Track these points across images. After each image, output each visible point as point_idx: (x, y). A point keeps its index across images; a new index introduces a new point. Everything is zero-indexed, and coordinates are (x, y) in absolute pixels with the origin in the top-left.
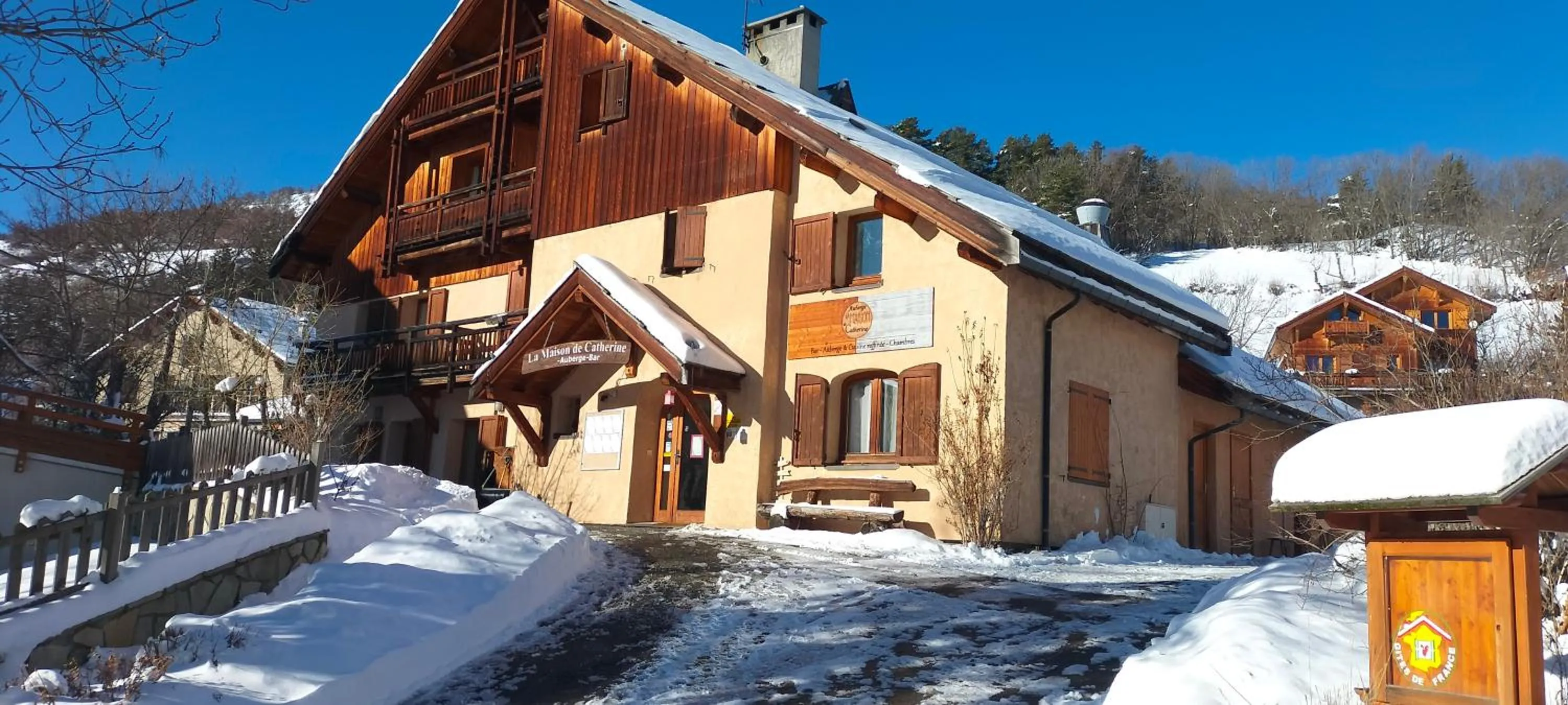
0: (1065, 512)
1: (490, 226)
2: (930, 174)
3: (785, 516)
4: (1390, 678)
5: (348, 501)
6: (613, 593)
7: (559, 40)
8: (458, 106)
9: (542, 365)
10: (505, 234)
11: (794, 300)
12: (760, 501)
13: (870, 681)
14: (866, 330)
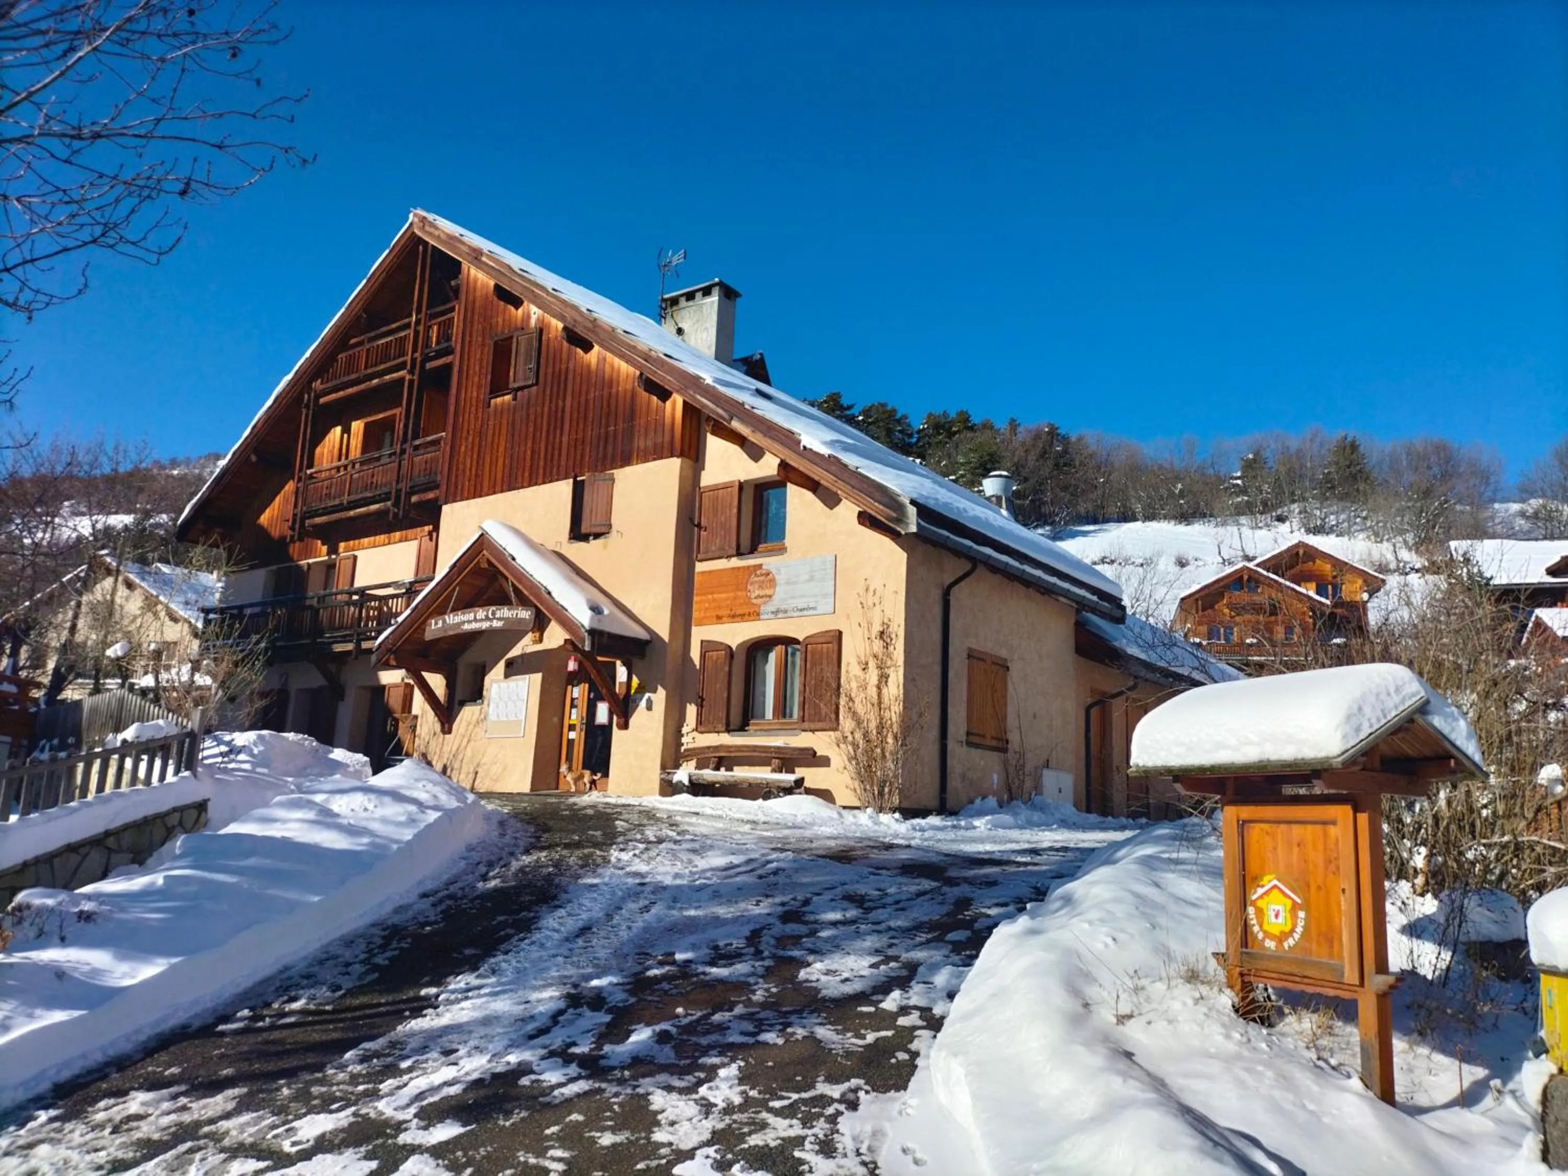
0: (963, 777)
1: (399, 491)
2: (832, 444)
3: (686, 782)
4: (1245, 944)
5: (233, 770)
6: (502, 863)
7: (470, 307)
8: (369, 371)
9: (446, 631)
10: (414, 499)
11: (700, 567)
12: (663, 767)
13: (752, 950)
14: (770, 596)
